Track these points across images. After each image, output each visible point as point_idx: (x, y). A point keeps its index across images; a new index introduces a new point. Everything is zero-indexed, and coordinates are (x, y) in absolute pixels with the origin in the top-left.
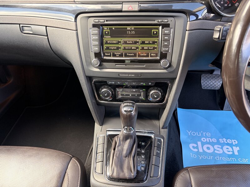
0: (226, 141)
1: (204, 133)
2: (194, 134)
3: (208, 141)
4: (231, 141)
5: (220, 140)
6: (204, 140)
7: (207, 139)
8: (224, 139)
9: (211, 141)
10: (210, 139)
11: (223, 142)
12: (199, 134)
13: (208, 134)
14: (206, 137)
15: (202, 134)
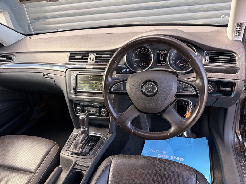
0: (176, 158)
1: (161, 151)
2: (154, 151)
3: (162, 157)
4: (179, 158)
5: (171, 157)
6: (159, 156)
7: (162, 155)
8: (175, 157)
9: (164, 157)
10: (164, 156)
11: (173, 158)
12: (157, 152)
13: (164, 152)
14: (162, 154)
15: (160, 152)
